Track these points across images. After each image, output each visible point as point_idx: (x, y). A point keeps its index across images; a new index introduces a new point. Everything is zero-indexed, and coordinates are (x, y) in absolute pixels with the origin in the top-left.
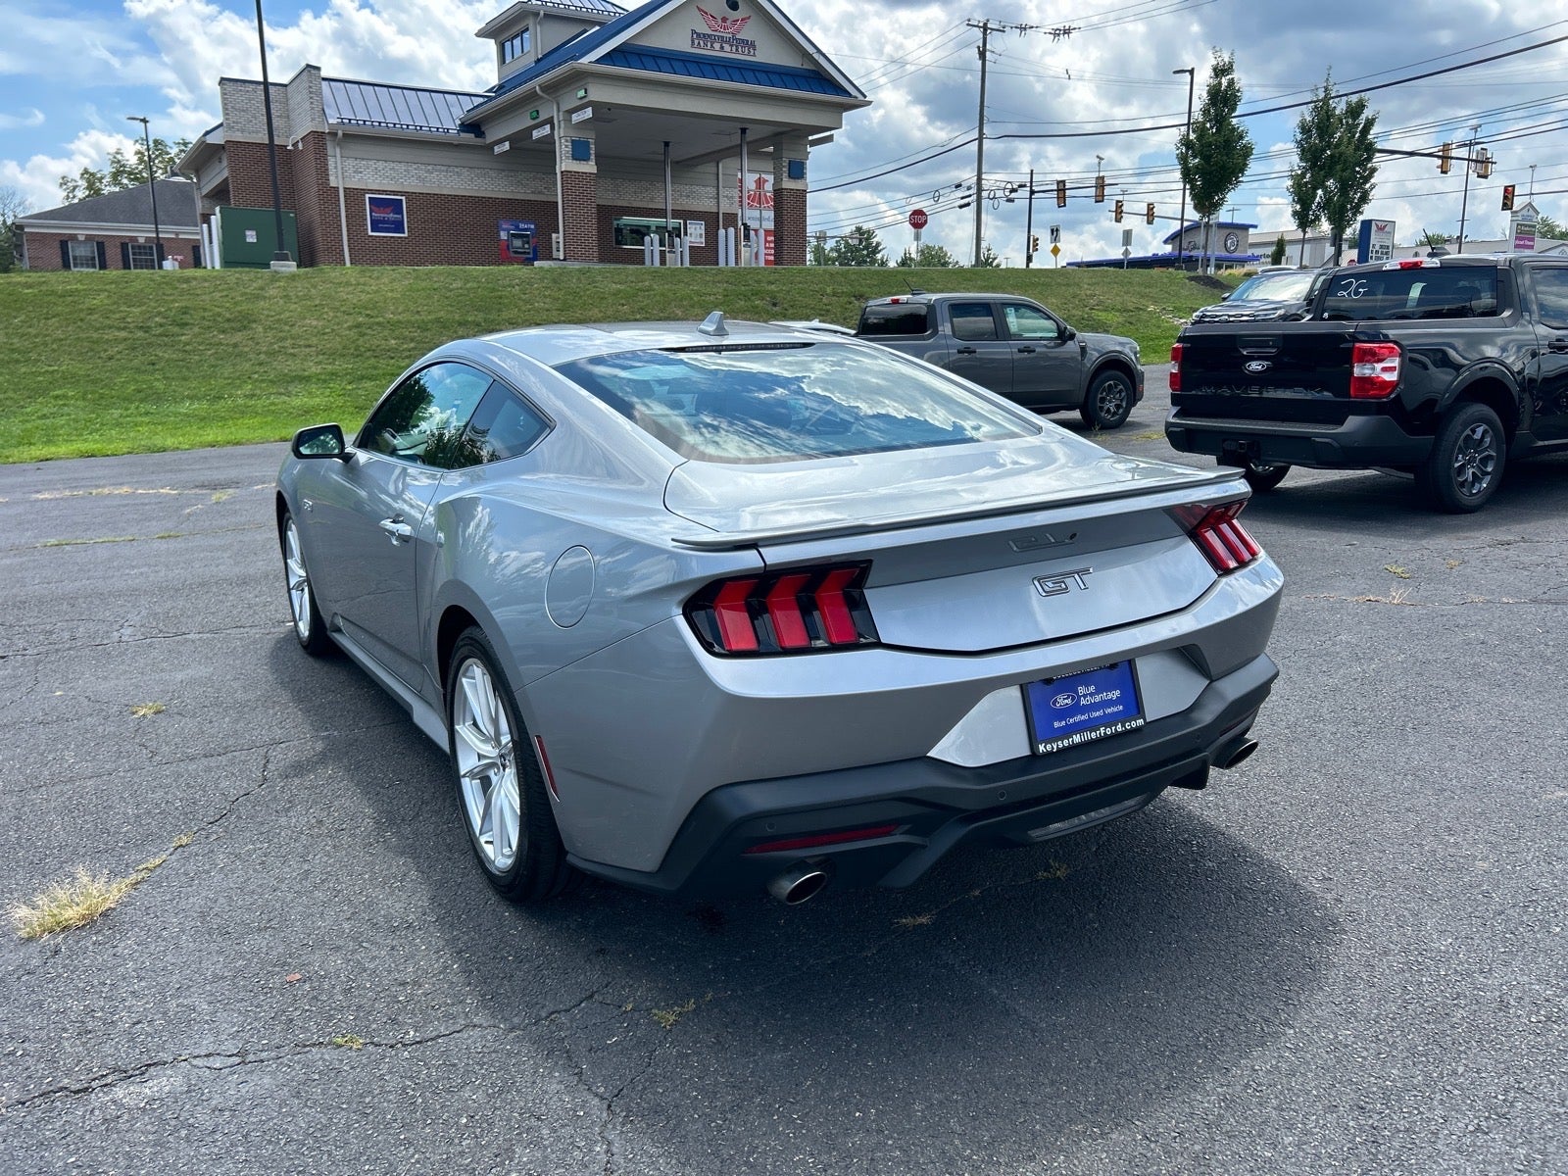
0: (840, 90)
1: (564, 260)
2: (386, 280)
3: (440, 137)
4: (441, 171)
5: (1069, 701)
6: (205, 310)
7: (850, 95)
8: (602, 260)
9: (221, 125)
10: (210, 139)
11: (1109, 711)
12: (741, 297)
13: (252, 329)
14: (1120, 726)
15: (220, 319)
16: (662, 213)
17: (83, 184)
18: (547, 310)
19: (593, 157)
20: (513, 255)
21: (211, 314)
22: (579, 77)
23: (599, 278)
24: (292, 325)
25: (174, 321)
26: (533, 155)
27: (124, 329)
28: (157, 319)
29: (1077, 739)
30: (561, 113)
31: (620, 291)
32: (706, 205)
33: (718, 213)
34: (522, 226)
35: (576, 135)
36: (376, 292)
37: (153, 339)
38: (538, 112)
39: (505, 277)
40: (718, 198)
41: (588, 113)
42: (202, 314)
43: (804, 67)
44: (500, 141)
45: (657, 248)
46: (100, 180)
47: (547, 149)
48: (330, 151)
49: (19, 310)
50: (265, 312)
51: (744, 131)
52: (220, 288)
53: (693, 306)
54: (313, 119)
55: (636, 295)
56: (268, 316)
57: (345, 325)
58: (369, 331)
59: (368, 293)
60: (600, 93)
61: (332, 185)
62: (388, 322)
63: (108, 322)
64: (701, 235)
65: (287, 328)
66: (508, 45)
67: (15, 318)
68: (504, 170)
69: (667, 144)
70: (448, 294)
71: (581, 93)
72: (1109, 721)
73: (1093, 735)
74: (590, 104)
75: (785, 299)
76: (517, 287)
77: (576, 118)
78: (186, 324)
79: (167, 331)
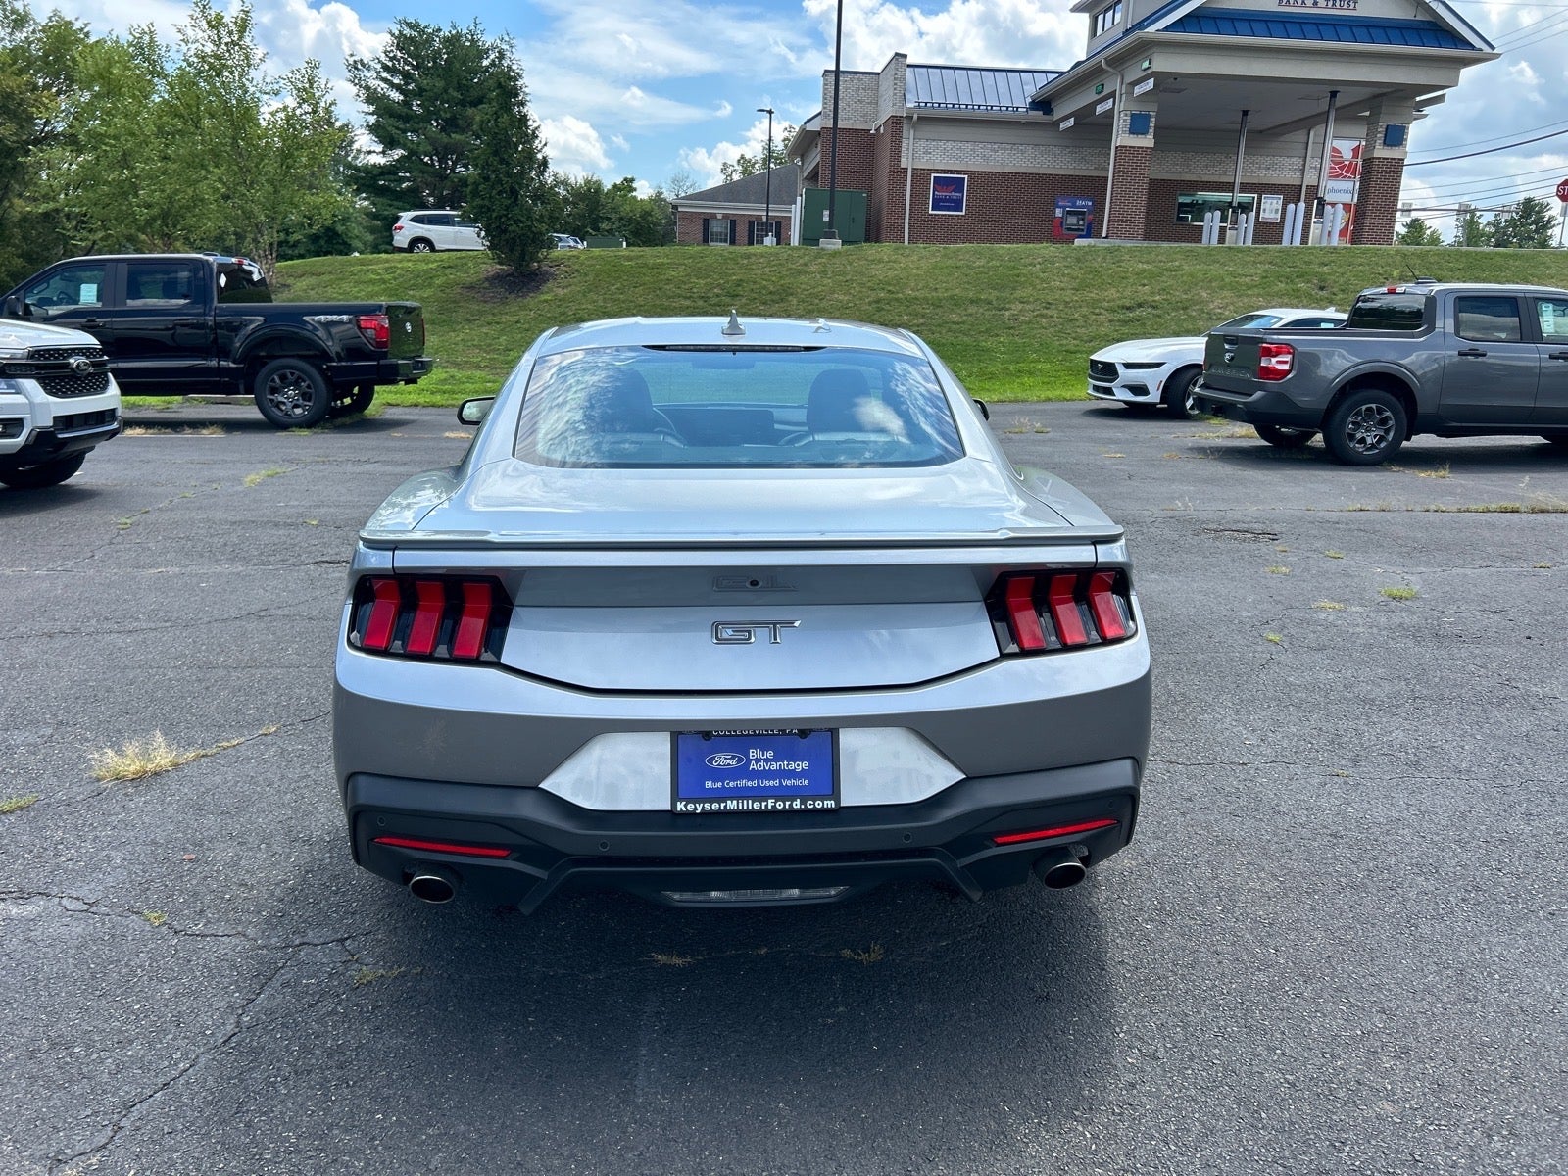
0: (1459, 41)
1: (1106, 238)
2: (915, 258)
3: (1010, 115)
4: (1005, 149)
5: (733, 762)
6: (755, 283)
7: (1472, 47)
8: (1147, 237)
9: (820, 113)
10: (809, 127)
11: (787, 782)
12: (1282, 279)
13: (787, 301)
14: (798, 802)
15: (764, 292)
16: (1229, 187)
17: (740, 168)
18: (1062, 289)
19: (1152, 130)
20: (1065, 232)
21: (758, 286)
22: (1145, 47)
23: (1127, 257)
24: (821, 300)
25: (728, 292)
26: (1093, 129)
27: (689, 298)
28: (716, 290)
29: (732, 805)
30: (1124, 86)
31: (1144, 271)
32: (1289, 177)
33: (1301, 186)
34: (1079, 203)
35: (1136, 109)
36: (903, 269)
37: (709, 308)
38: (1103, 85)
39: (1029, 255)
40: (1304, 170)
41: (1151, 83)
42: (752, 287)
43: (1419, 18)
44: (1066, 118)
45: (1217, 225)
46: (753, 166)
47: (1106, 124)
48: (905, 134)
49: (617, 279)
50: (803, 286)
51: (1333, 94)
52: (773, 263)
53: (1222, 288)
54: (894, 105)
55: (1161, 275)
56: (804, 290)
57: (867, 300)
58: (887, 307)
59: (896, 270)
60: (1164, 63)
61: (902, 166)
62: (906, 298)
63: (679, 291)
64: (1277, 210)
65: (817, 301)
66: (1101, 17)
67: (613, 285)
68: (1068, 147)
69: (1245, 113)
70: (969, 271)
71: (1146, 64)
72: (783, 794)
73: (757, 805)
74: (1154, 75)
75: (1335, 282)
76: (1038, 266)
77: (1138, 90)
78: (737, 296)
79: (721, 301)
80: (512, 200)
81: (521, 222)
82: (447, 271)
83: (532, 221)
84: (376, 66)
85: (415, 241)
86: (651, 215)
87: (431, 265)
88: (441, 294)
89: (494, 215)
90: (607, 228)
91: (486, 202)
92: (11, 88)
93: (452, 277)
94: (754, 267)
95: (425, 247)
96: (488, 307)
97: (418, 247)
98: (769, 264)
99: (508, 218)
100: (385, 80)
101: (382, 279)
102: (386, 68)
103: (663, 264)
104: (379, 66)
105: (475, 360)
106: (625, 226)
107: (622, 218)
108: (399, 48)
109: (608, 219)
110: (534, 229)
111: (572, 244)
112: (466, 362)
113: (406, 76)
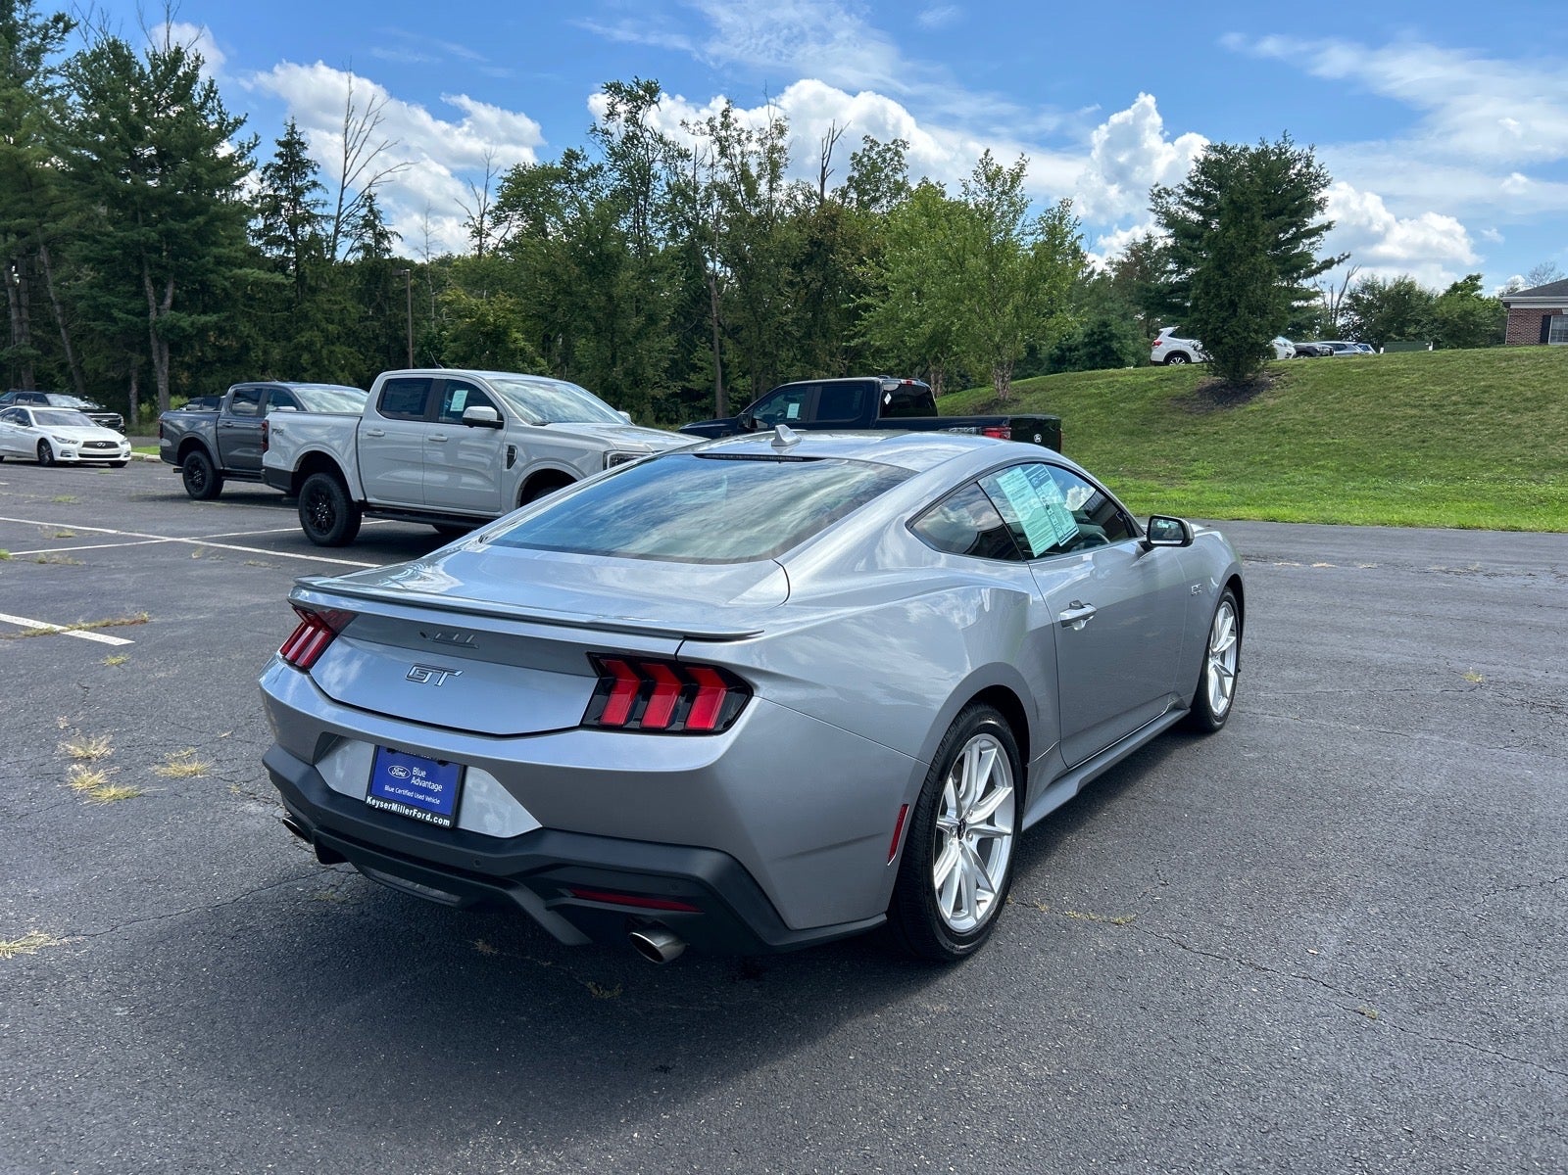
5: (403, 774)
6: (1508, 389)
11: (428, 799)
13: (1547, 409)
14: (429, 816)
15: (1518, 398)
21: (1512, 393)
25: (1470, 400)
28: (1454, 398)
29: (394, 807)
37: (1439, 417)
42: (1503, 393)
72: (424, 807)
73: (407, 812)
78: (1479, 403)
79: (1457, 409)
80: (1231, 312)
81: (1237, 334)
82: (1164, 384)
83: (1249, 332)
84: (1179, 192)
85: (1171, 356)
86: (1473, 315)
87: (1151, 379)
88: (1149, 406)
89: (1210, 327)
90: (1413, 332)
91: (1204, 316)
92: (878, 245)
93: (1165, 389)
94: (1512, 370)
95: (1181, 361)
96: (1190, 418)
97: (1174, 361)
98: (1535, 367)
99: (1224, 331)
100: (1187, 204)
101: (1101, 393)
102: (1189, 192)
103: (1398, 370)
104: (1182, 192)
105: (1156, 470)
106: (1438, 328)
107: (1436, 320)
108: (1203, 172)
109: (1418, 322)
110: (1250, 340)
111: (1359, 350)
112: (1147, 472)
113: (1208, 198)
